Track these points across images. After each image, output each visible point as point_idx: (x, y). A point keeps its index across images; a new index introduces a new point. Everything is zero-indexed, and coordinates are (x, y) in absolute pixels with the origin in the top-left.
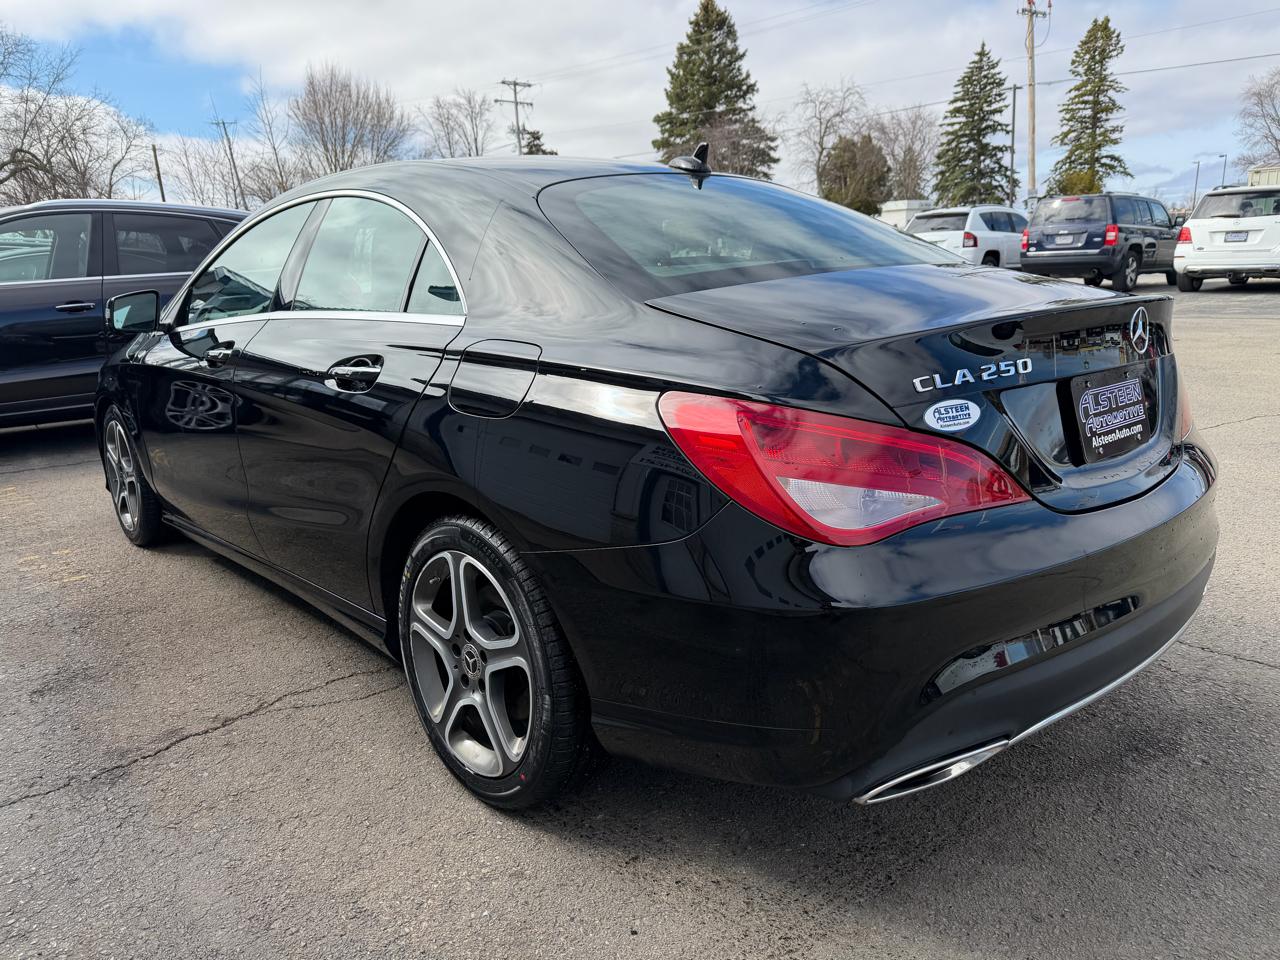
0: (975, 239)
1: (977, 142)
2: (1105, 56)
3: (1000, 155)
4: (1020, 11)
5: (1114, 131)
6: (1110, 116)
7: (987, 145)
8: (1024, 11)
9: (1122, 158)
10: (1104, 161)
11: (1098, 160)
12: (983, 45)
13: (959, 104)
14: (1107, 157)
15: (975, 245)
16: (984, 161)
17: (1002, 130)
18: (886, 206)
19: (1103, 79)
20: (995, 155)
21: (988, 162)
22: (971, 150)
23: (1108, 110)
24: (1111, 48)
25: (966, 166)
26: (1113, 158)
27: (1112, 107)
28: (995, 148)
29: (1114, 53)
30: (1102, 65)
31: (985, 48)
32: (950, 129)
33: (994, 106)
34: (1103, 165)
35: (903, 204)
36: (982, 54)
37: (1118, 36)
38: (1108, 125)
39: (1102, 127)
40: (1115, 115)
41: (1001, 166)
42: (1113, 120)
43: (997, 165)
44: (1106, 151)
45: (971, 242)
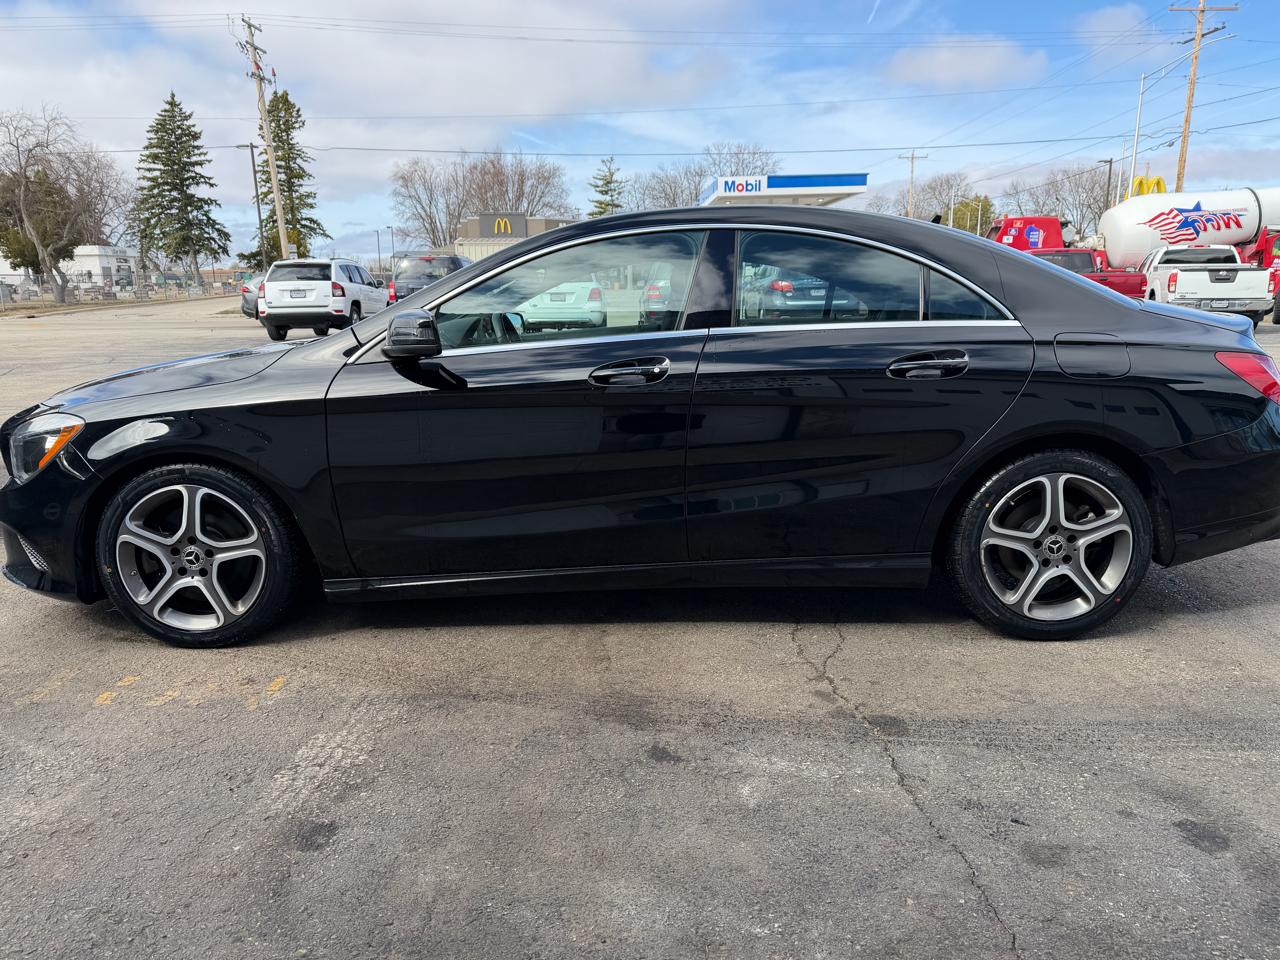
0: (342, 289)
1: (182, 192)
2: (289, 127)
3: (206, 208)
4: (250, 74)
5: (308, 196)
6: (301, 182)
7: (193, 196)
8: (253, 74)
9: (319, 221)
10: (303, 222)
11: (298, 221)
12: (173, 96)
13: (155, 151)
14: (306, 219)
15: (344, 295)
16: (192, 211)
17: (206, 182)
18: (79, 250)
19: (292, 147)
20: (202, 207)
21: (195, 213)
22: (175, 199)
23: (300, 177)
24: (294, 120)
25: (172, 214)
26: (312, 220)
27: (301, 174)
28: (200, 200)
29: (297, 125)
30: (288, 135)
31: (175, 99)
32: (148, 175)
33: (194, 159)
34: (304, 226)
35: (94, 249)
36: (172, 104)
37: (298, 111)
38: (302, 190)
39: (297, 191)
40: (305, 181)
41: (209, 218)
42: (305, 187)
43: (205, 218)
44: (306, 213)
45: (340, 292)
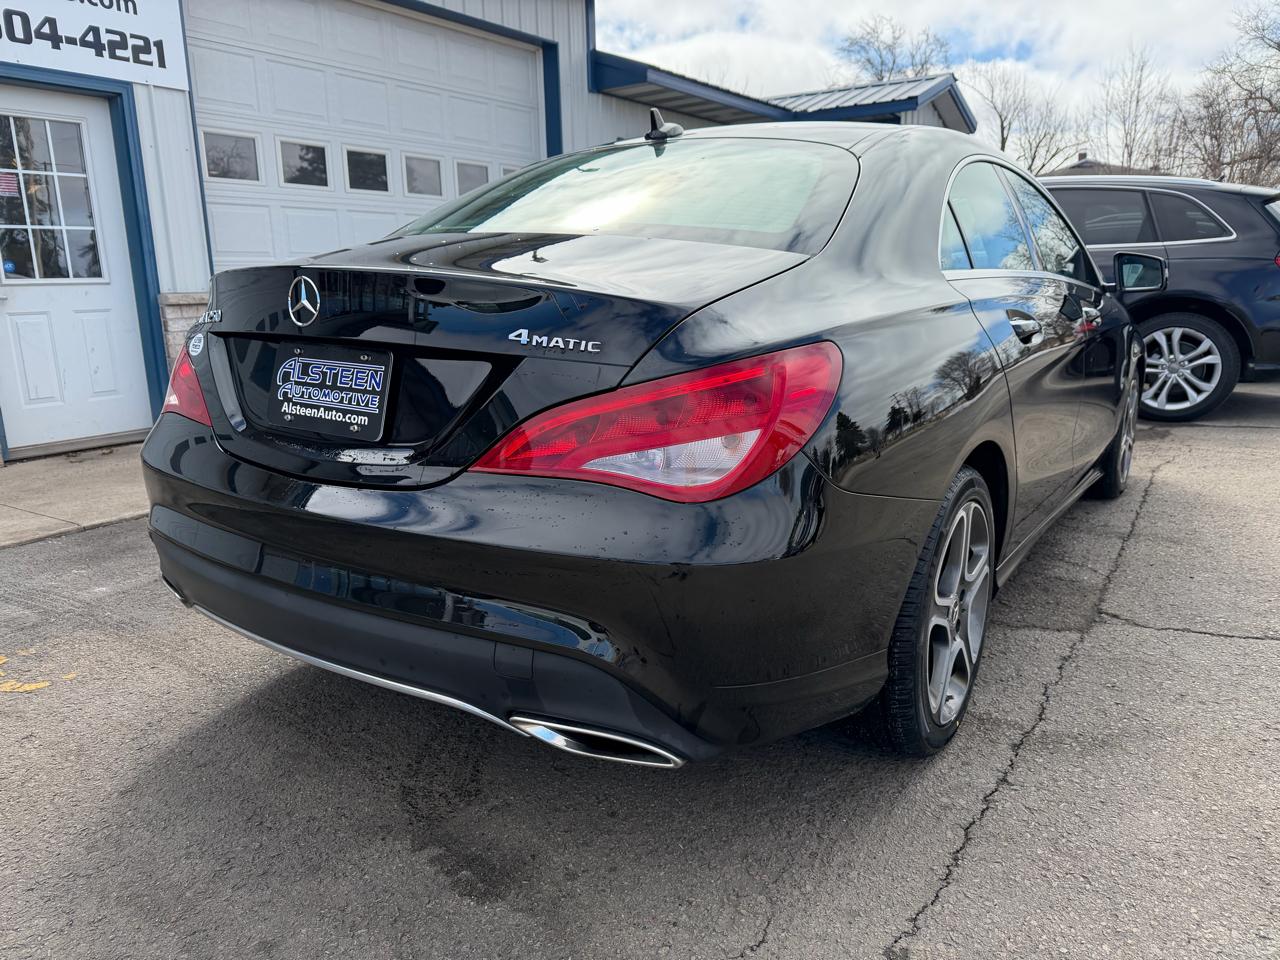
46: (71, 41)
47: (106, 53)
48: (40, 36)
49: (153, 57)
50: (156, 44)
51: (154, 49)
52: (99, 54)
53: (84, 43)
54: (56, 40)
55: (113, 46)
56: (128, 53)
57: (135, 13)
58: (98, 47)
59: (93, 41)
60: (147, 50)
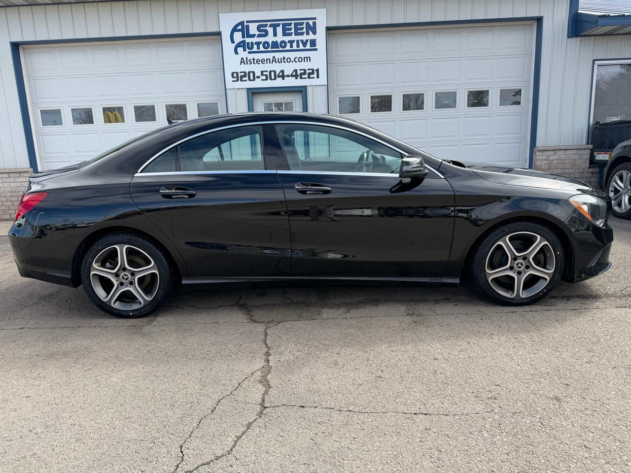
46: (288, 76)
47: (299, 78)
48: (279, 76)
49: (315, 75)
50: (316, 70)
51: (315, 72)
52: (296, 78)
53: (292, 76)
54: (283, 77)
55: (301, 74)
56: (306, 76)
57: (310, 61)
58: (296, 76)
59: (295, 75)
60: (313, 73)
